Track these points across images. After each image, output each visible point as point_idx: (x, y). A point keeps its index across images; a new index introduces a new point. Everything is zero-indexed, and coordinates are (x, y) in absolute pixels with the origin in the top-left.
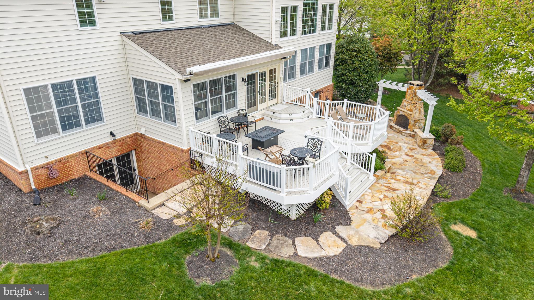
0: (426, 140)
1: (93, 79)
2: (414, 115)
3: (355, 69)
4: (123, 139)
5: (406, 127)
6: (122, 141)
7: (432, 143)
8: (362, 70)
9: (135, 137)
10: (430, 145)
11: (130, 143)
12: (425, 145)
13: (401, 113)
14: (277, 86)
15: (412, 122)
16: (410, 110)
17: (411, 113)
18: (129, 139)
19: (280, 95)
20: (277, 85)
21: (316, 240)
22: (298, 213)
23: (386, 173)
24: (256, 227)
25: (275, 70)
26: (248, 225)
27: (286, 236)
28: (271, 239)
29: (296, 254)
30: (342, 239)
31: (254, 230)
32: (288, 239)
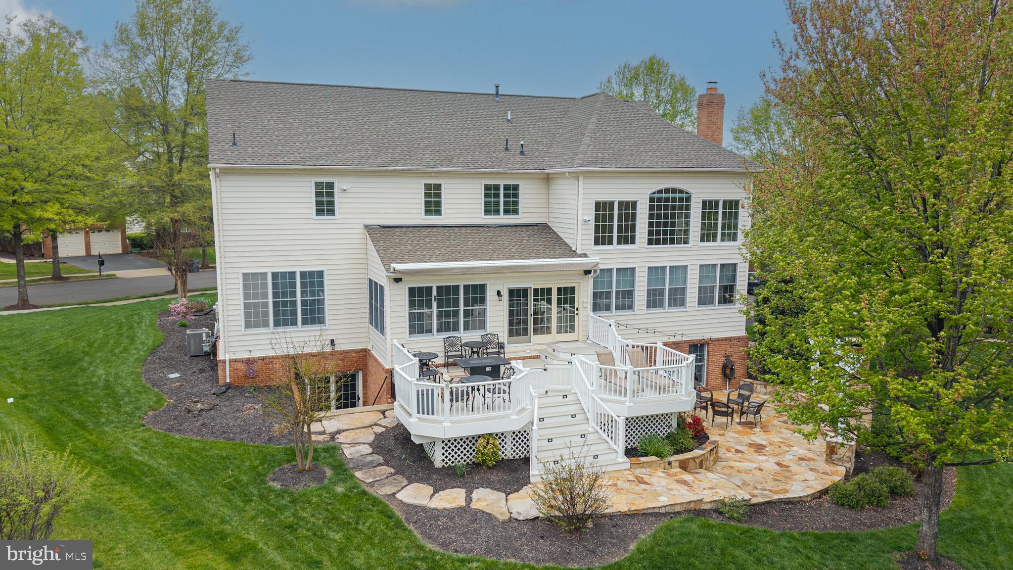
0: (834, 447)
1: (321, 274)
4: (345, 352)
6: (344, 355)
7: (847, 454)
9: (364, 353)
10: (845, 458)
11: (355, 359)
14: (577, 314)
18: (354, 354)
19: (582, 327)
20: (576, 312)
21: (436, 491)
22: (446, 460)
23: (667, 464)
24: (386, 463)
25: (573, 289)
26: (381, 459)
27: (407, 479)
28: (387, 477)
29: (394, 494)
30: (469, 500)
31: (382, 465)
32: (405, 482)
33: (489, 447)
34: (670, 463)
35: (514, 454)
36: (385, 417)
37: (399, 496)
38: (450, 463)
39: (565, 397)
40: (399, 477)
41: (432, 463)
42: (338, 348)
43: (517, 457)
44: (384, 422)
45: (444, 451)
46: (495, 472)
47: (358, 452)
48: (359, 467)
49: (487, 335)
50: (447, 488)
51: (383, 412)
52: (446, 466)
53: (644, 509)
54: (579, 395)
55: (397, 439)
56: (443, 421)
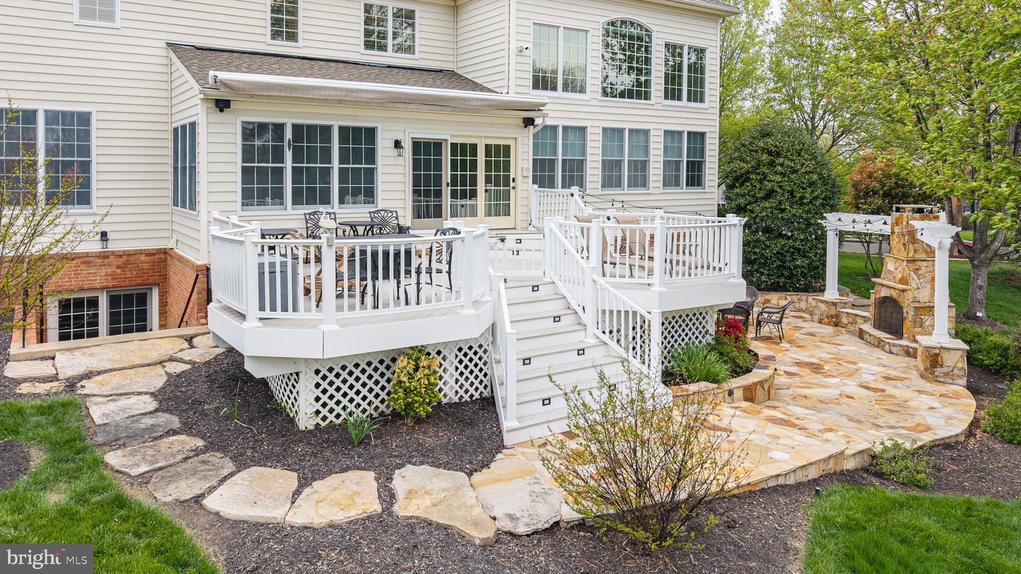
0: (937, 355)
1: (84, 119)
2: (916, 292)
3: (770, 194)
4: (128, 254)
5: (897, 332)
6: (125, 258)
7: (960, 365)
8: (786, 195)
9: (163, 256)
10: (956, 371)
11: (145, 266)
12: (938, 371)
13: (884, 293)
14: (514, 188)
15: (909, 313)
16: (903, 281)
17: (904, 287)
18: (143, 258)
19: (520, 210)
20: (512, 184)
21: (304, 483)
22: (324, 412)
23: (726, 393)
24: (187, 428)
25: (507, 148)
26: (175, 422)
27: (234, 459)
28: (186, 459)
29: (198, 499)
30: (388, 496)
31: (175, 432)
32: (230, 466)
33: (419, 375)
34: (731, 393)
35: (461, 392)
36: (192, 347)
37: (211, 502)
38: (331, 417)
39: (535, 288)
40: (215, 457)
41: (292, 421)
42: (114, 246)
43: (466, 397)
44: (188, 355)
45: (318, 392)
46: (431, 431)
47: (124, 410)
48: (116, 442)
49: (379, 211)
50: (330, 473)
51: (190, 340)
52: (323, 424)
53: (761, 482)
54: (559, 284)
55: (213, 381)
56: (321, 321)
